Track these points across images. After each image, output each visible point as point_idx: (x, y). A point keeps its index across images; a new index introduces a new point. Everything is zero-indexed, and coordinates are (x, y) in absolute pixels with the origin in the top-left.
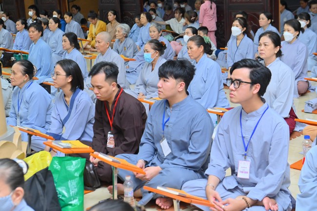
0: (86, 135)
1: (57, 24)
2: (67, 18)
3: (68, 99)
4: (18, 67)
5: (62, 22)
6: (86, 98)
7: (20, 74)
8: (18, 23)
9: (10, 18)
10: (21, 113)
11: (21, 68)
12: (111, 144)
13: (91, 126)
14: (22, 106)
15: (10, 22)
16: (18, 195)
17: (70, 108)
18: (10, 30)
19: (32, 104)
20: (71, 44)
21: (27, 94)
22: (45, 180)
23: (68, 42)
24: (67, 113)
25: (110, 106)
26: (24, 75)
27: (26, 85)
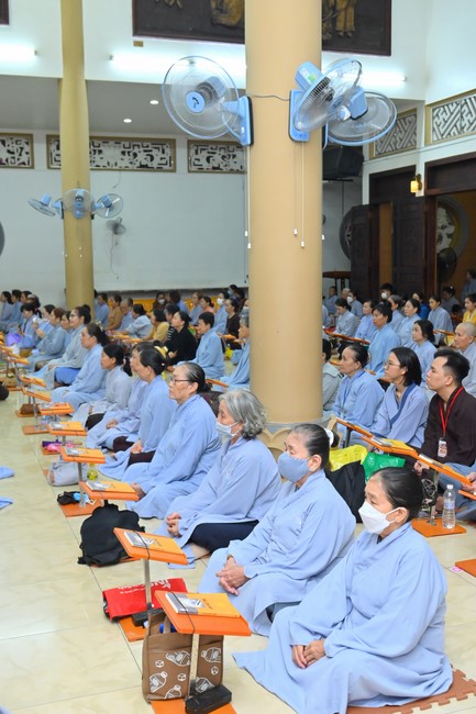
0: (415, 439)
1: (416, 309)
2: (433, 303)
3: (400, 395)
4: (348, 352)
5: (424, 308)
6: (421, 395)
7: (351, 361)
8: (366, 304)
9: (358, 299)
10: (346, 406)
11: (353, 353)
12: (442, 453)
13: (422, 430)
14: (349, 398)
15: (358, 303)
16: (315, 461)
17: (401, 404)
18: (356, 314)
19: (360, 397)
20: (423, 335)
21: (357, 384)
22: (355, 475)
23: (420, 332)
24: (397, 411)
25: (445, 406)
26: (356, 361)
27: (357, 373)
